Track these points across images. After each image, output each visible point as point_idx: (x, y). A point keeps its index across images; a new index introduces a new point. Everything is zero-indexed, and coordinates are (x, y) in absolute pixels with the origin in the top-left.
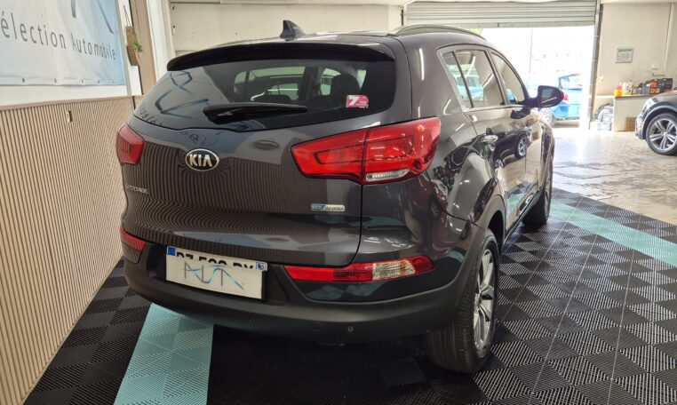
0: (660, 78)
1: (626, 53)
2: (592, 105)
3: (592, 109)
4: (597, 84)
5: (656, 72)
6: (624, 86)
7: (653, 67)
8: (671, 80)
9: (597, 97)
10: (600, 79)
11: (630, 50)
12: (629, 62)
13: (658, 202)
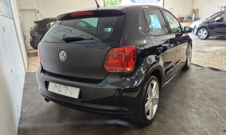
0: (181, 17)
1: (171, 9)
5: (180, 15)
8: (184, 17)
12: (173, 12)
13: (199, 52)
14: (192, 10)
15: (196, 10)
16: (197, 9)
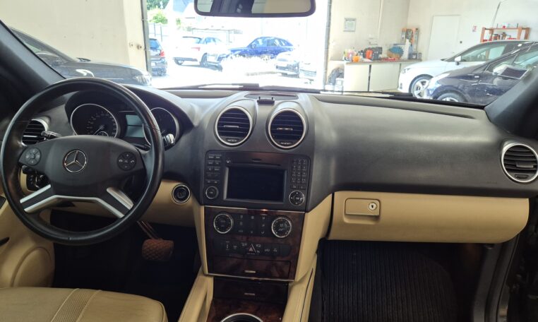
1: (351, 22)
2: (326, 69)
3: (326, 72)
4: (329, 50)
7: (370, 36)
9: (329, 62)
10: (332, 45)
11: (354, 20)
12: (353, 31)
14: (403, 31)
15: (414, 30)
16: (417, 29)
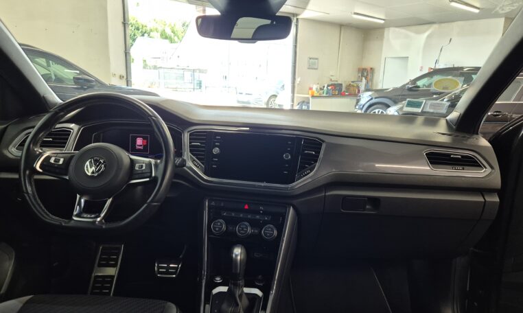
0: (336, 83)
1: (314, 61)
2: (293, 101)
4: (296, 84)
5: (333, 78)
6: (315, 87)
7: (331, 73)
8: (341, 85)
9: (296, 95)
10: (298, 80)
11: (316, 59)
12: (316, 69)
14: (359, 70)
15: (369, 69)
16: (371, 69)
